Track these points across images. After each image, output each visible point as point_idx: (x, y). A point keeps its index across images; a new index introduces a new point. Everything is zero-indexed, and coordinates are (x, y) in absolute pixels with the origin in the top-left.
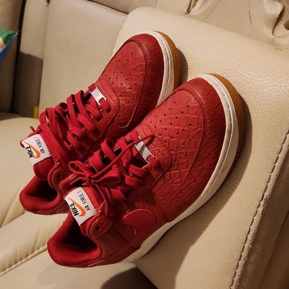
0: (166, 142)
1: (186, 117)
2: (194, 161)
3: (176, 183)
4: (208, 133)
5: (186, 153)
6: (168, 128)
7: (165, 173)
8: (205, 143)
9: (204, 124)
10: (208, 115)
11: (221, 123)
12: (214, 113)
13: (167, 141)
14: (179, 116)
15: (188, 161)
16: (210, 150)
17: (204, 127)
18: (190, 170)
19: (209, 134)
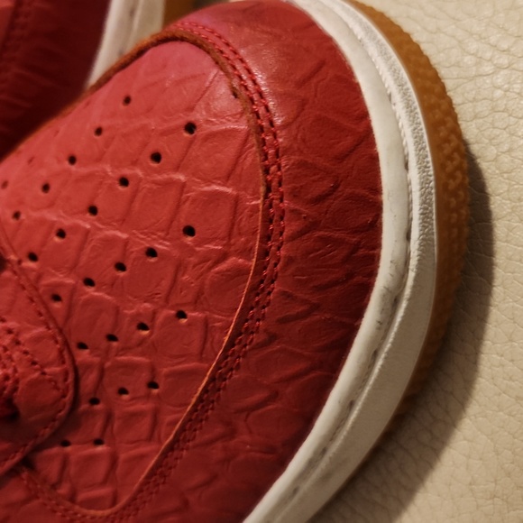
0: (57, 298)
1: (169, 183)
2: (189, 419)
3: (92, 503)
4: (277, 287)
5: (153, 370)
6: (76, 228)
7: (39, 448)
8: (257, 338)
9: (267, 237)
10: (295, 195)
11: (357, 247)
12: (327, 184)
13: (63, 293)
14: (140, 173)
15: (156, 414)
16: (275, 377)
17: (265, 253)
18: (165, 455)
19: (286, 295)
